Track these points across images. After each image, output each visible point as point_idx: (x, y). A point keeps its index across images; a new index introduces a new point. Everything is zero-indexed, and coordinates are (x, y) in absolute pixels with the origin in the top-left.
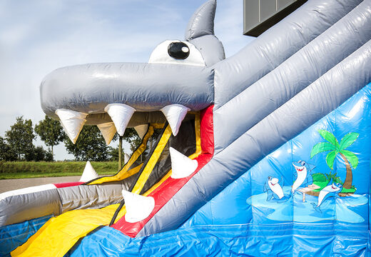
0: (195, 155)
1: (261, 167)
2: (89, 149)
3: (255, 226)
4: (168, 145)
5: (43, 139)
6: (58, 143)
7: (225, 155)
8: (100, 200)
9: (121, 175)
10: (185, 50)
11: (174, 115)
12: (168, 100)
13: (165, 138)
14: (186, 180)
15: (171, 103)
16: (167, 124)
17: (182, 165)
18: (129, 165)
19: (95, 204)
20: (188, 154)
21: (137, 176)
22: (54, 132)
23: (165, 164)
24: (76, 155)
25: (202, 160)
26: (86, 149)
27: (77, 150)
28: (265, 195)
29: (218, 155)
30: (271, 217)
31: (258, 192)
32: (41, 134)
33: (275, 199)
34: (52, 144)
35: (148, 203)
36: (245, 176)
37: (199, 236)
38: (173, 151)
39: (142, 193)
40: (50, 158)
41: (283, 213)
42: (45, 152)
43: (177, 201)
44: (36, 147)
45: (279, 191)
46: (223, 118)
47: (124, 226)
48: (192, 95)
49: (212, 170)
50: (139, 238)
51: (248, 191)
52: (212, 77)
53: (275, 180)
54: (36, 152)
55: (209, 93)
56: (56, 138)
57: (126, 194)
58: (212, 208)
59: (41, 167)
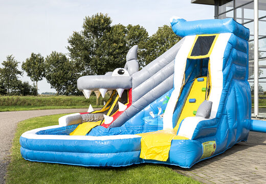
0: (127, 104)
1: (147, 109)
2: (69, 84)
3: (145, 127)
4: (118, 100)
5: (29, 75)
6: (42, 79)
7: (136, 104)
8: (95, 119)
9: (102, 110)
10: (123, 72)
11: (120, 91)
12: (118, 87)
13: (117, 98)
14: (123, 112)
15: (118, 88)
16: (118, 94)
17: (122, 107)
18: (106, 106)
19: (93, 121)
20: (124, 104)
21: (108, 110)
22: (39, 69)
23: (117, 107)
24: (58, 90)
25: (128, 106)
26: (66, 84)
27: (59, 85)
28: (149, 117)
29: (134, 104)
30: (150, 124)
31: (146, 116)
32: (28, 71)
33: (152, 118)
34: (36, 80)
35: (111, 118)
36: (143, 110)
37: (127, 129)
38: (119, 103)
39: (110, 116)
40: (35, 92)
41: (154, 122)
42: (30, 87)
43: (120, 118)
44: (23, 83)
45: (153, 115)
46: (135, 91)
47: (105, 125)
48: (125, 85)
49: (131, 108)
50: (108, 128)
51: (143, 116)
52: (132, 79)
53: (152, 112)
54: (23, 87)
55: (130, 85)
56: (40, 74)
57: (104, 115)
58: (132, 120)
59: (31, 101)
